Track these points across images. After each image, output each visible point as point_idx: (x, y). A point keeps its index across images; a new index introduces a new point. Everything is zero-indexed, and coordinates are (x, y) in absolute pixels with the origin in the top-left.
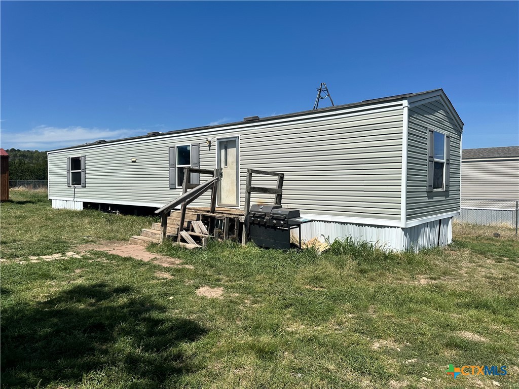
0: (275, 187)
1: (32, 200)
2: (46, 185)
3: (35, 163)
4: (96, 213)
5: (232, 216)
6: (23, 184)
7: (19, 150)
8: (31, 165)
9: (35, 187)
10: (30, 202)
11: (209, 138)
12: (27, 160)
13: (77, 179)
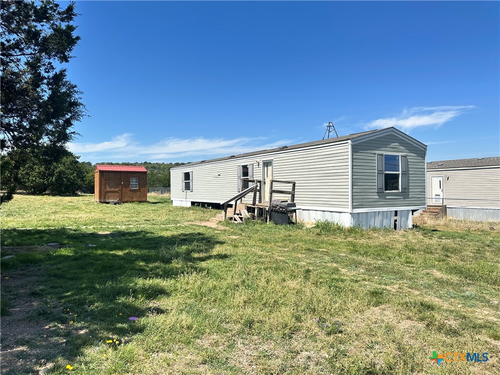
0: (291, 190)
1: (160, 201)
2: (169, 191)
3: (163, 174)
4: (198, 208)
5: (262, 207)
6: (154, 191)
7: (150, 163)
8: (159, 175)
9: (162, 193)
10: (159, 202)
11: (258, 160)
12: (156, 171)
13: (187, 187)
